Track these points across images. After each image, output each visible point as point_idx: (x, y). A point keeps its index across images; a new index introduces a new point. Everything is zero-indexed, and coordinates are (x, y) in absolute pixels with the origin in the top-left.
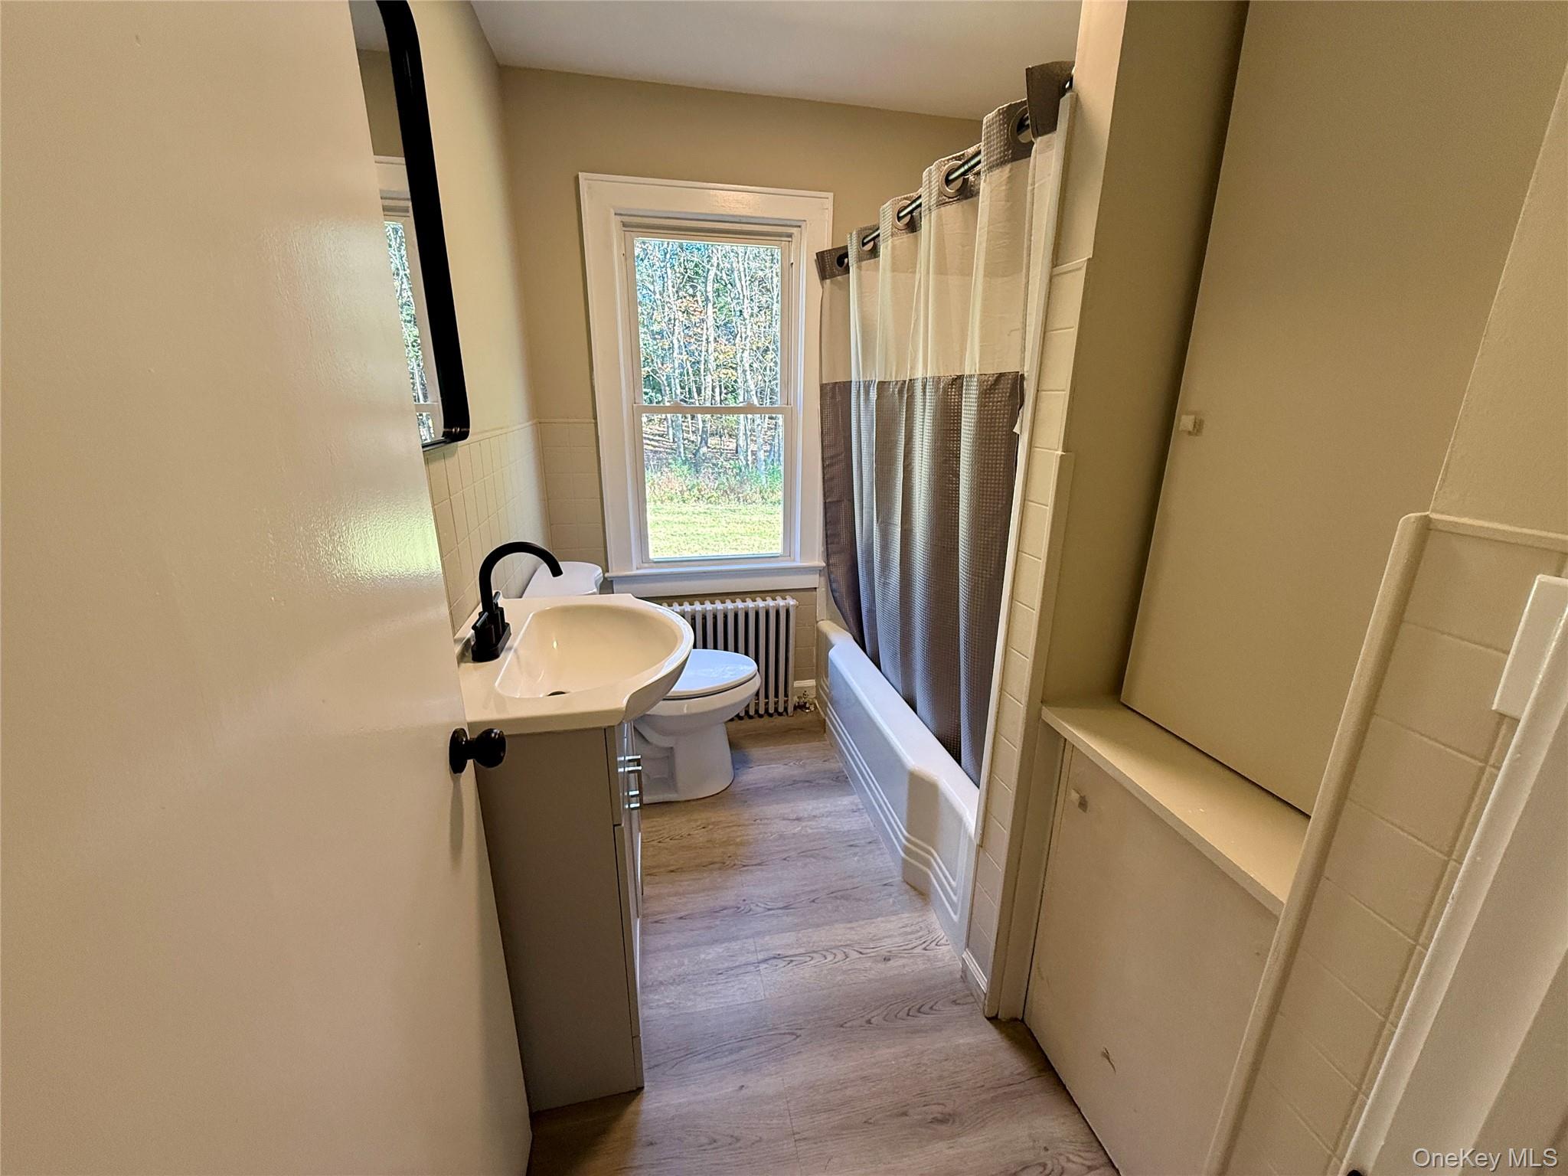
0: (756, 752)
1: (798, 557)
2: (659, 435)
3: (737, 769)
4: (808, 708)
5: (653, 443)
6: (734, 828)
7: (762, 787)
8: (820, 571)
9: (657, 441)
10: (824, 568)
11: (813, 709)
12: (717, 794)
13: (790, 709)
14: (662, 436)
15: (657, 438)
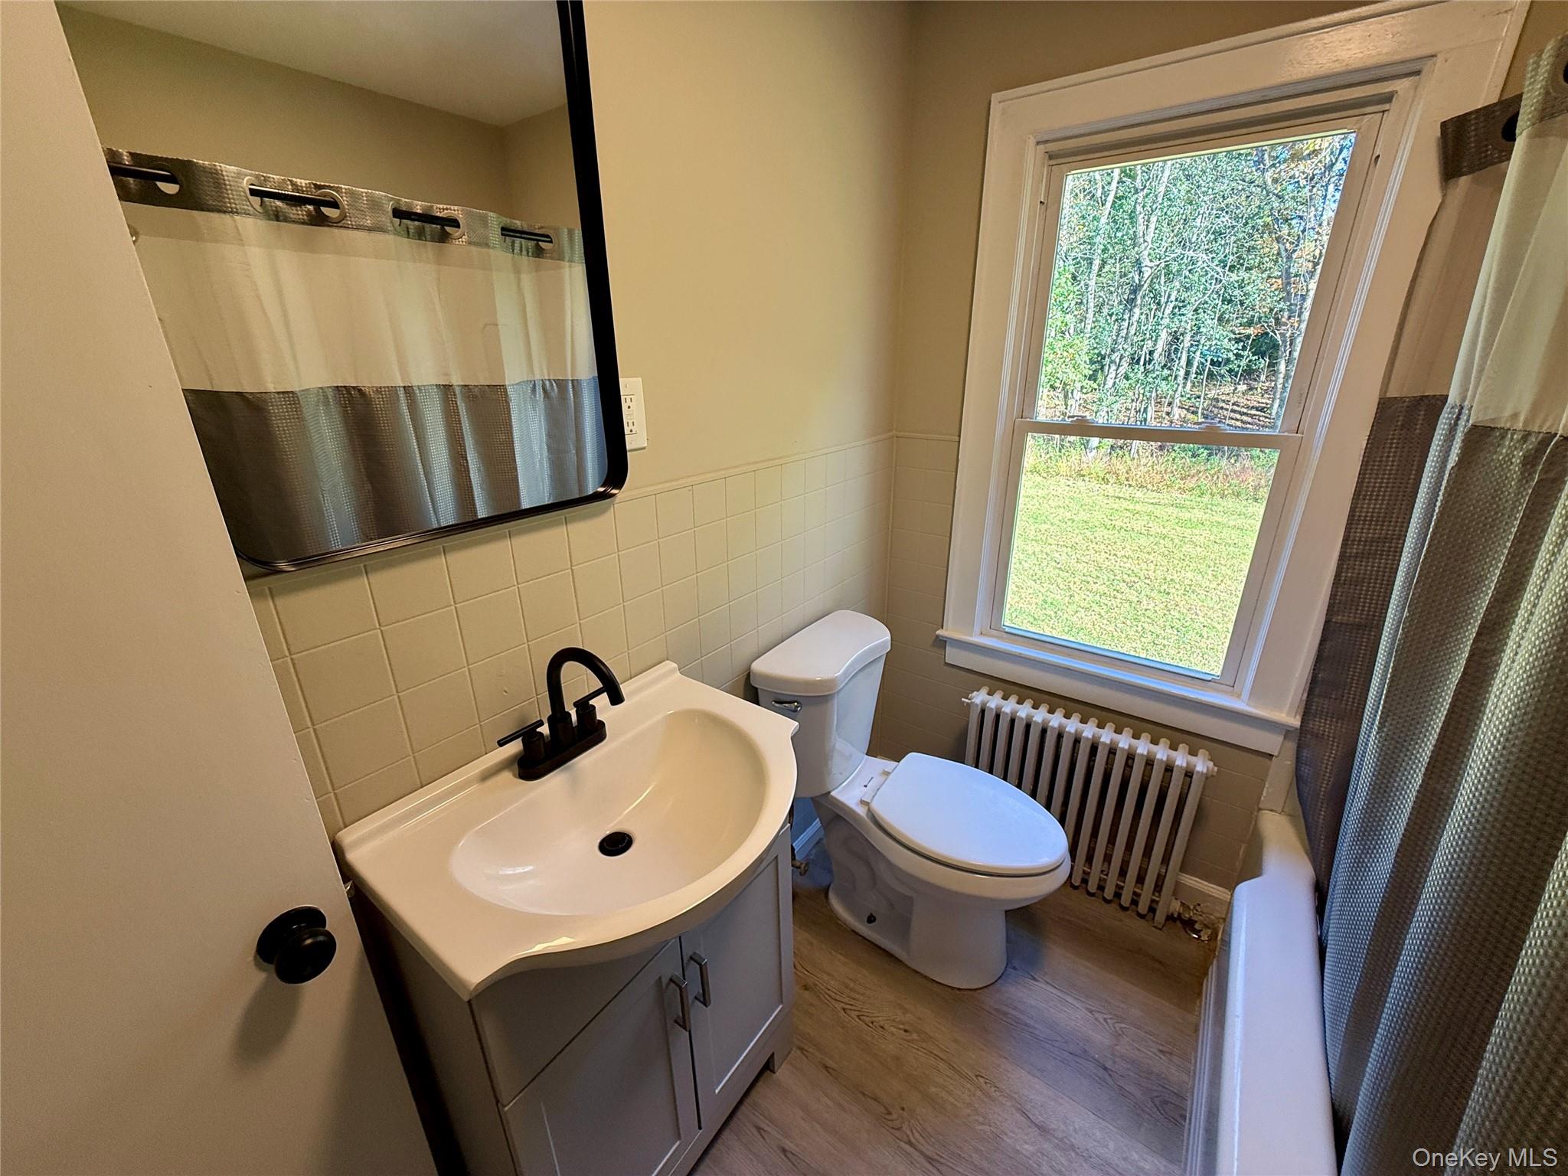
0: (1059, 958)
1: (1246, 694)
2: (1257, 409)
3: (1015, 968)
4: (1197, 932)
5: (1245, 418)
6: (942, 1065)
7: (1026, 1025)
8: (1287, 732)
9: (1252, 416)
10: (1297, 729)
11: (1205, 938)
12: (959, 989)
13: (1160, 917)
14: (1262, 410)
15: (1253, 412)
